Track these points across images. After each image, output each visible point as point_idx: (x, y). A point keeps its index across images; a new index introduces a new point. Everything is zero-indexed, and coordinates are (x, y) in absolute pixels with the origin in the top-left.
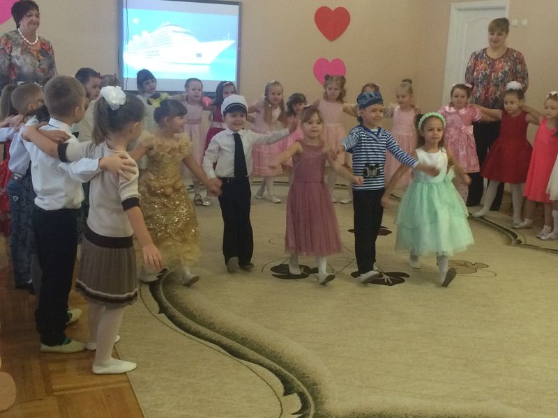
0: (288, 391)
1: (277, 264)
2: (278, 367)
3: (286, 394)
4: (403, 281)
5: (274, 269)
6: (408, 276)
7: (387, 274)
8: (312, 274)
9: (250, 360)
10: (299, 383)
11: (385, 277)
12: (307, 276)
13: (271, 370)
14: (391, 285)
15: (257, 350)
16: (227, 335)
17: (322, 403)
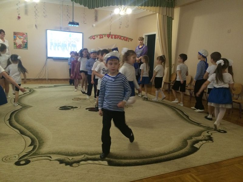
0: (30, 145)
1: (63, 106)
2: (34, 137)
3: (29, 146)
5: (60, 107)
8: (72, 109)
9: (26, 135)
10: (38, 142)
12: (70, 109)
13: (31, 138)
15: (31, 132)
16: (25, 127)
17: (40, 149)
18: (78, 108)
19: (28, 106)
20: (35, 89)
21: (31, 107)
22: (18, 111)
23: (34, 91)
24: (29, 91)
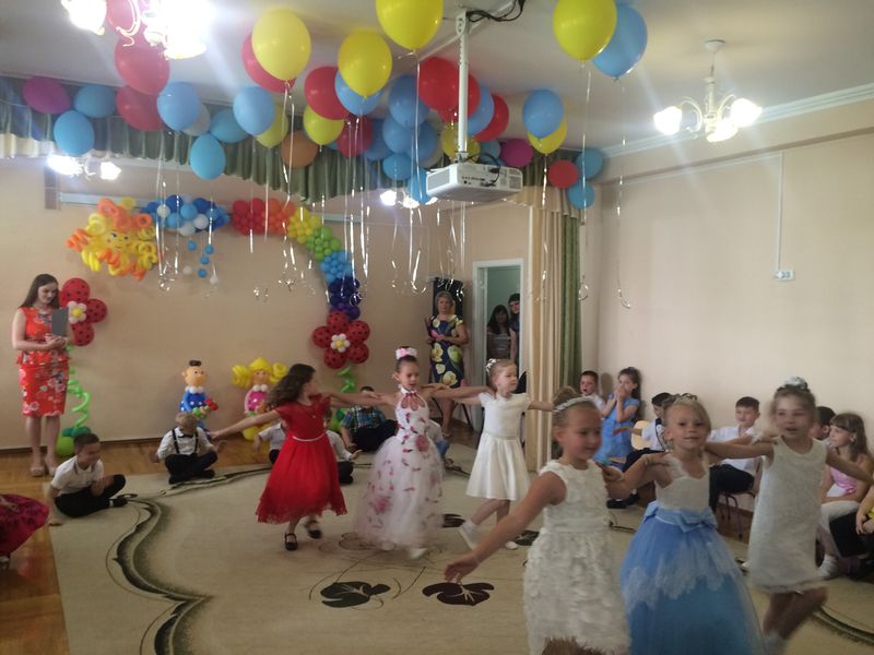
1: (328, 583)
4: (487, 596)
5: (325, 592)
6: (491, 588)
7: (467, 587)
8: (373, 597)
11: (466, 592)
12: (365, 600)
14: (473, 604)
18: (388, 588)
19: (191, 594)
20: (164, 501)
21: (208, 599)
22: (173, 628)
23: (166, 511)
24: (147, 515)
